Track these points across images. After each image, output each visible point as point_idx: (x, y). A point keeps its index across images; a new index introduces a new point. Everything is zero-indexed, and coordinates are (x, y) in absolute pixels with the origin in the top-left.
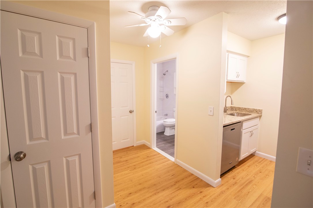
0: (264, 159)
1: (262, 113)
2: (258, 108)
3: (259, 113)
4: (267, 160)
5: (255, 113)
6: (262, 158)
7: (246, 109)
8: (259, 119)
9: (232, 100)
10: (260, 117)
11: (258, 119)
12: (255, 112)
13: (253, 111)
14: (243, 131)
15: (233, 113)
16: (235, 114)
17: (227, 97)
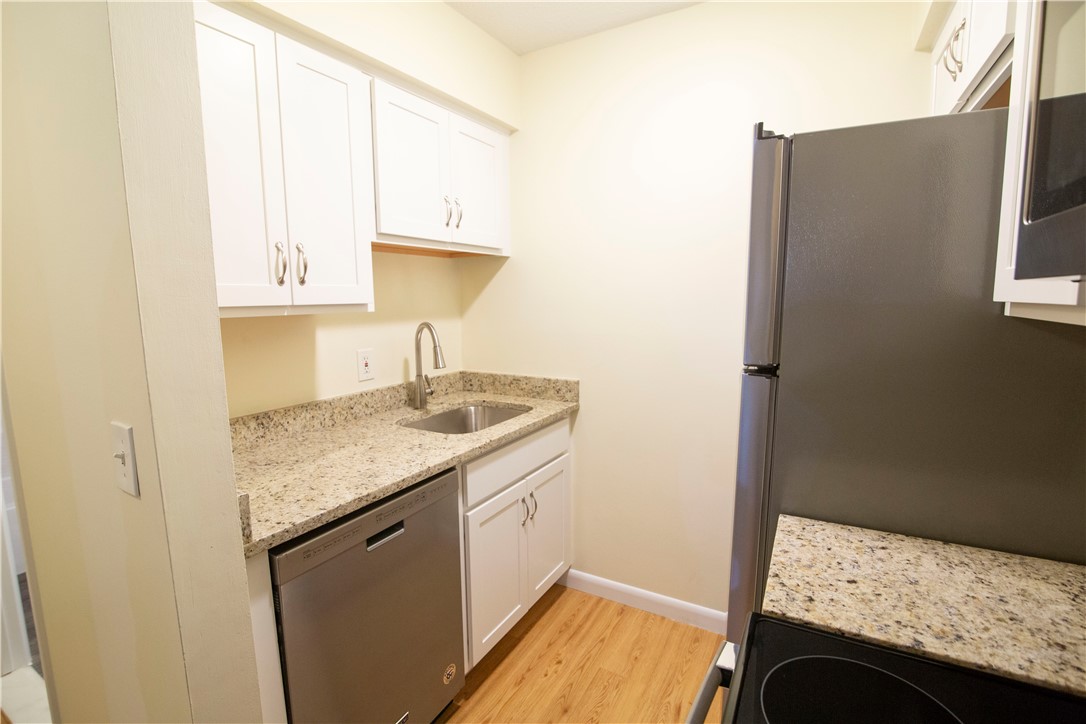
0: (600, 600)
1: (577, 395)
2: (562, 377)
3: (568, 396)
4: (609, 603)
5: (552, 398)
6: (590, 597)
7: (517, 380)
8: (567, 427)
9: (435, 347)
10: (573, 413)
11: (563, 429)
12: (551, 392)
13: (546, 390)
14: (469, 514)
15: (462, 405)
16: (472, 408)
17: (420, 331)
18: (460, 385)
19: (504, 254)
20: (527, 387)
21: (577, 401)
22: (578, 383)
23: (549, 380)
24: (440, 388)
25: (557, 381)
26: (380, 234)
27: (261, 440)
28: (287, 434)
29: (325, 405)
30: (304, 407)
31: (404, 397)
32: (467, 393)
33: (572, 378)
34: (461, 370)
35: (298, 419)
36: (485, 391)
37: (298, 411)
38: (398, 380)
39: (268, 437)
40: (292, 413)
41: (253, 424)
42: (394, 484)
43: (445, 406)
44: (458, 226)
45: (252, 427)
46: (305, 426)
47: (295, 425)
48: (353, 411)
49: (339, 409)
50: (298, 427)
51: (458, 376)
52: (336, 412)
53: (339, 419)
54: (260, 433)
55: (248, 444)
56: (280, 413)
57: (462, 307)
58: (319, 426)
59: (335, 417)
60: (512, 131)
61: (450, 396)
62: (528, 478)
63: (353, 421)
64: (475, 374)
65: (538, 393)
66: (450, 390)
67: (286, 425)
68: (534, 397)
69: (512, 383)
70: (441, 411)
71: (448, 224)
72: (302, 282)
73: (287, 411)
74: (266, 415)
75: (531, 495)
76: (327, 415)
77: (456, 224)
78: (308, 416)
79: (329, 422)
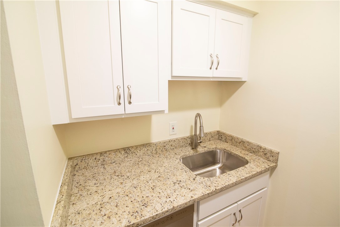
1: (277, 160)
2: (269, 147)
7: (243, 142)
10: (273, 170)
11: (266, 175)
13: (258, 151)
14: (199, 223)
15: (215, 149)
16: (219, 151)
17: (196, 117)
18: (217, 137)
19: (243, 80)
20: (248, 147)
21: (276, 163)
22: (278, 153)
23: (261, 147)
24: (206, 138)
25: (265, 149)
26: (172, 77)
27: (126, 158)
28: (137, 156)
29: (153, 145)
30: (144, 145)
31: (189, 142)
32: (219, 140)
33: (275, 149)
34: (218, 129)
35: (141, 150)
36: (227, 142)
37: (141, 147)
38: (188, 134)
39: (129, 157)
40: (139, 148)
41: (123, 152)
42: (151, 217)
43: (206, 149)
44: (216, 69)
45: (123, 153)
46: (144, 153)
47: (140, 153)
48: (165, 148)
49: (159, 147)
50: (141, 154)
51: (216, 133)
52: (158, 148)
53: (159, 151)
54: (126, 155)
55: (121, 160)
56: (134, 148)
57: (221, 102)
58: (150, 153)
59: (157, 150)
60: (254, 14)
61: (211, 142)
62: (239, 203)
63: (165, 152)
64: (224, 134)
65: (254, 152)
66: (212, 139)
67: (136, 153)
68: (251, 152)
69: (240, 142)
70: (204, 151)
71: (211, 68)
72: (130, 103)
73: (137, 147)
74: (128, 148)
75: (240, 211)
76: (154, 149)
77: (216, 68)
78: (146, 149)
79: (154, 152)
